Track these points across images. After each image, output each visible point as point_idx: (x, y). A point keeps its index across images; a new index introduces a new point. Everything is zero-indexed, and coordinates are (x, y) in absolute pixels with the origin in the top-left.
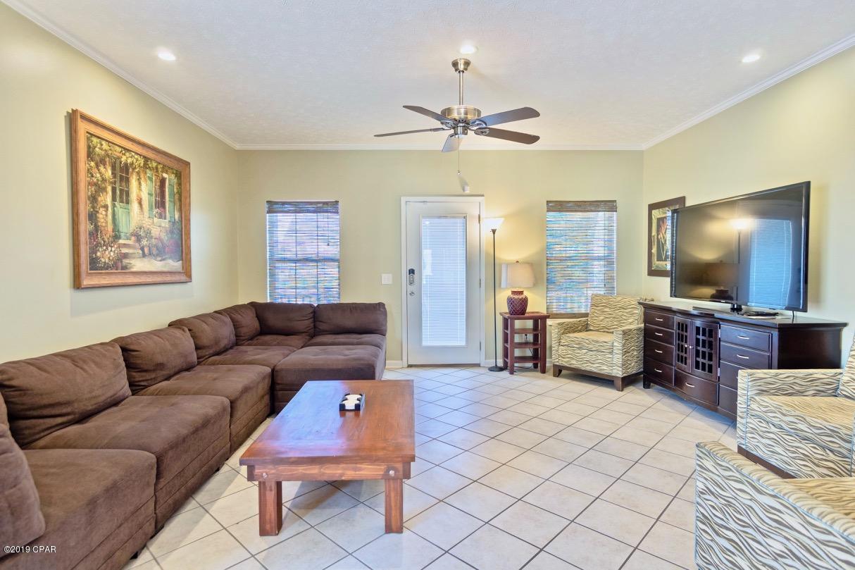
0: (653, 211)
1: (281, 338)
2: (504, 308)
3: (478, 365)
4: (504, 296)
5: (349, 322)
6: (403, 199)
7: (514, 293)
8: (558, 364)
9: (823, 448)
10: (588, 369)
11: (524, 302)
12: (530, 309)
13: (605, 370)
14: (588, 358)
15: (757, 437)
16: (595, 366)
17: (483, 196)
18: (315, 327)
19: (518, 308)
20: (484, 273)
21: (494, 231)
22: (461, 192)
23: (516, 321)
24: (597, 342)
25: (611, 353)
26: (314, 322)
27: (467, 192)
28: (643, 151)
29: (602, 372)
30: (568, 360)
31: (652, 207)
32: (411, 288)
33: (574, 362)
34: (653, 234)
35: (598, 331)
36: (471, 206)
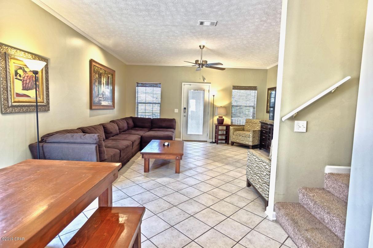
0: (269, 91)
1: (141, 129)
2: (216, 122)
3: (206, 141)
4: (216, 118)
5: (164, 124)
6: (183, 84)
7: (219, 117)
10: (242, 143)
11: (223, 120)
12: (224, 123)
13: (247, 143)
14: (242, 139)
16: (244, 142)
17: (210, 83)
18: (152, 126)
19: (221, 122)
20: (210, 110)
21: (214, 96)
22: (203, 82)
23: (219, 127)
24: (245, 134)
25: (249, 138)
26: (152, 124)
27: (205, 82)
28: (267, 69)
29: (246, 144)
30: (236, 140)
31: (269, 89)
32: (186, 114)
33: (238, 141)
35: (247, 131)
36: (205, 87)
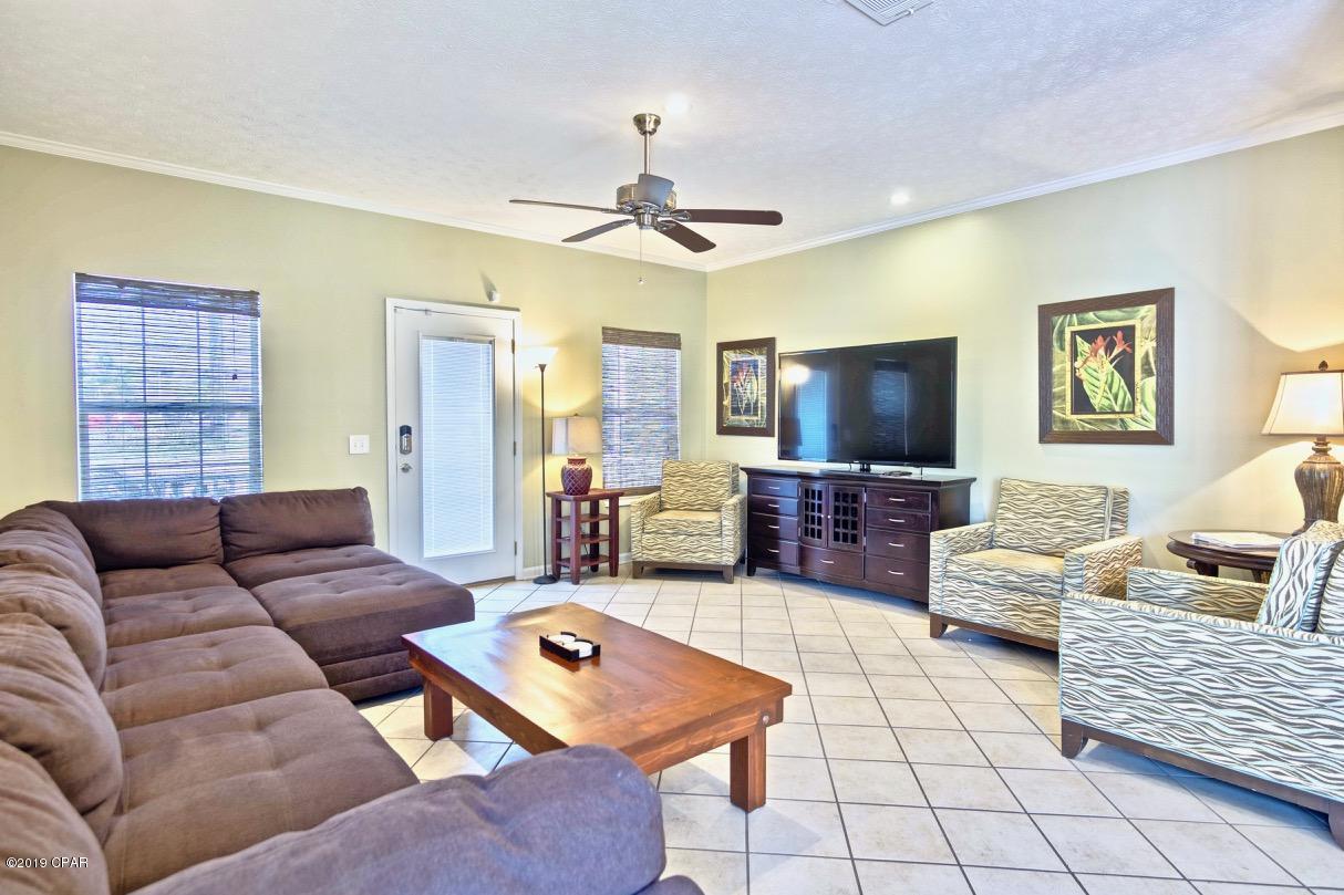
0: (725, 353)
2: (556, 485)
3: (512, 579)
4: (556, 465)
6: (390, 303)
7: (571, 461)
8: (641, 559)
9: (1033, 593)
10: (687, 560)
11: (588, 474)
12: (596, 484)
13: (712, 558)
14: (686, 545)
15: (957, 598)
17: (518, 310)
18: (225, 543)
19: (577, 483)
20: (524, 435)
21: (542, 368)
22: (487, 302)
23: (583, 504)
24: (699, 522)
25: (720, 535)
26: (223, 533)
28: (705, 273)
29: (708, 562)
30: (657, 552)
31: (723, 347)
32: (409, 459)
33: (666, 554)
34: (725, 382)
35: (676, 509)
36: (496, 324)
